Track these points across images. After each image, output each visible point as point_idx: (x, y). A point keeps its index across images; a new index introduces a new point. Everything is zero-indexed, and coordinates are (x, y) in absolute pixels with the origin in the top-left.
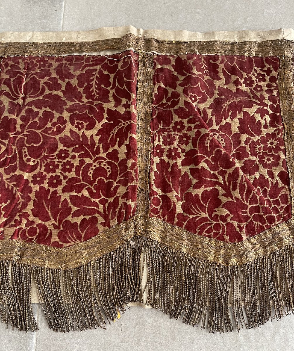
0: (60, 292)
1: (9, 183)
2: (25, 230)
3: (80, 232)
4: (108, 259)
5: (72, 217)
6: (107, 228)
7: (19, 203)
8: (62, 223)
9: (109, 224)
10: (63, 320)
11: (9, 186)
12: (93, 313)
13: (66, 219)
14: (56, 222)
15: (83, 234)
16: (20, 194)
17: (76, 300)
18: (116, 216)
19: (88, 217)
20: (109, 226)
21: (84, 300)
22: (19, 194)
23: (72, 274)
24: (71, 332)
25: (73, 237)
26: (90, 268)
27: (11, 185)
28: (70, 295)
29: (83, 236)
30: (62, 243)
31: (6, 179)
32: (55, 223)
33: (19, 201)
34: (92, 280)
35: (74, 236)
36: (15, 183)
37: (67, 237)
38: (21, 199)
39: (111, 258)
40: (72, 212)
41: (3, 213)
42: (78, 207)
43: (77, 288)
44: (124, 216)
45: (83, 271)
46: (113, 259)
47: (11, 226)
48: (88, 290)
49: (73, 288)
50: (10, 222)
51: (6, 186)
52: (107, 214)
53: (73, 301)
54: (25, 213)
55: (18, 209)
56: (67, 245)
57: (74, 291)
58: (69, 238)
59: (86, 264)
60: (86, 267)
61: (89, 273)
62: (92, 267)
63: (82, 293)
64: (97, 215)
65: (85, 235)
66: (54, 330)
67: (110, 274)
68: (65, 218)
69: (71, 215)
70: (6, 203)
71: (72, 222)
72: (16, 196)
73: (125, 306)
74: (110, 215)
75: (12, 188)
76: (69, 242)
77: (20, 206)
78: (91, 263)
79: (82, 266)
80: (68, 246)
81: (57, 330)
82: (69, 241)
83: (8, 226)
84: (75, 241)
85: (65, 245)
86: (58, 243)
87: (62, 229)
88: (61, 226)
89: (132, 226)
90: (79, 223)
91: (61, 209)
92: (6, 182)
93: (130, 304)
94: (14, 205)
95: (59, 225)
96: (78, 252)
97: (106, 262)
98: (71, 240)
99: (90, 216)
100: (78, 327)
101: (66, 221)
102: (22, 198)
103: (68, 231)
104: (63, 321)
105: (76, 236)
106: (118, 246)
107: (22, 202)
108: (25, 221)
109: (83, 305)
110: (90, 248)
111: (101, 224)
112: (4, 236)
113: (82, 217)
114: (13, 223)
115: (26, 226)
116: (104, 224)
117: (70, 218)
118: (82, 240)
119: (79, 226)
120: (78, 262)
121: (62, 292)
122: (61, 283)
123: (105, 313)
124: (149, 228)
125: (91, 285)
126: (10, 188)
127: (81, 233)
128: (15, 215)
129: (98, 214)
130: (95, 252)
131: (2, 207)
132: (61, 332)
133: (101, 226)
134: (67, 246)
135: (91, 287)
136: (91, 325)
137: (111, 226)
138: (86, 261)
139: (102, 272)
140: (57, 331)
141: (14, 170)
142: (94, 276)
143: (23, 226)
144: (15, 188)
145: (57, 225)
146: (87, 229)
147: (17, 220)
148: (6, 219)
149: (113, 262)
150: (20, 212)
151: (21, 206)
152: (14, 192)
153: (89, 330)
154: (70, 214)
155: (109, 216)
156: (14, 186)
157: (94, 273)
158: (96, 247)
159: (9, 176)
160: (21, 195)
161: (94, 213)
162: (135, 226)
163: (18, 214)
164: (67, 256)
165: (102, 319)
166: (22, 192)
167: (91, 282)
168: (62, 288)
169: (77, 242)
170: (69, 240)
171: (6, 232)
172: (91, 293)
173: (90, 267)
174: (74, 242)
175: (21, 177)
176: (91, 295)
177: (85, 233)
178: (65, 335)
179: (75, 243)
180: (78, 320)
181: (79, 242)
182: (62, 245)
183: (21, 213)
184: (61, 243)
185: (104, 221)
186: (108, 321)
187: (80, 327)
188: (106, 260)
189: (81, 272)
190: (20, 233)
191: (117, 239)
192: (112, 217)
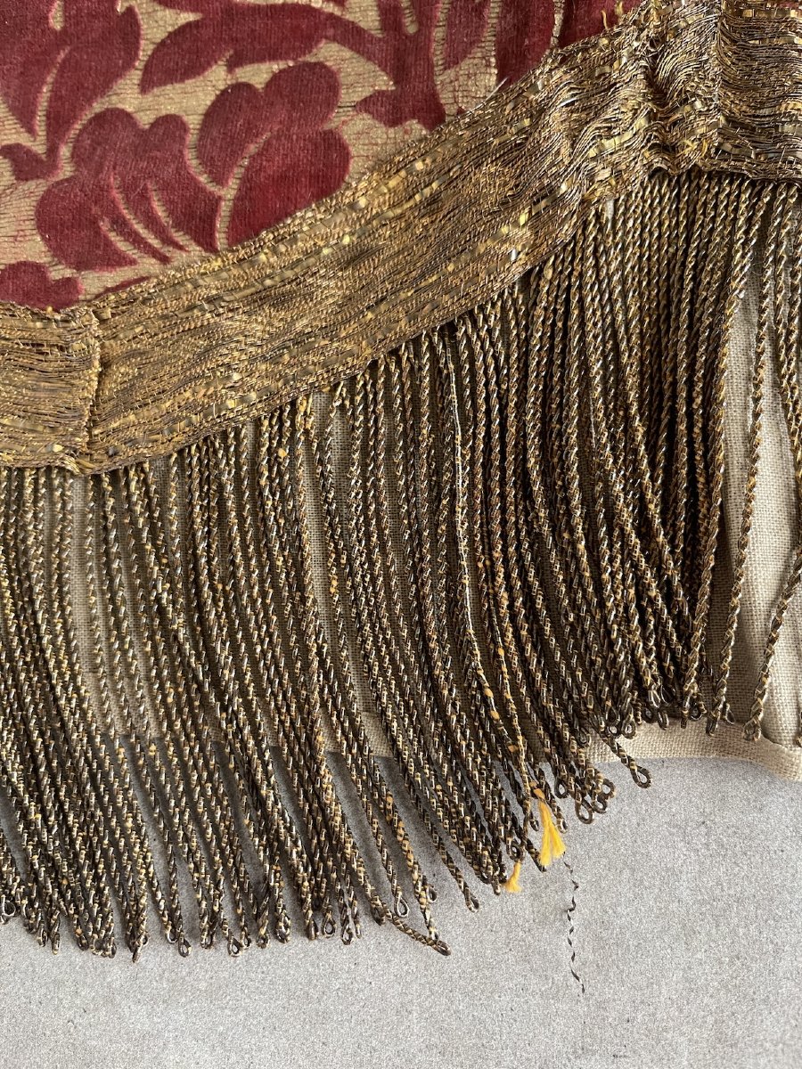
0: (68, 641)
3: (203, 179)
4: (436, 372)
5: (145, 87)
6: (416, 128)
8: (73, 133)
9: (433, 97)
10: (91, 856)
12: (323, 808)
13: (97, 107)
14: (31, 131)
15: (228, 192)
17: (190, 701)
18: (488, 36)
19: (258, 75)
20: (433, 114)
21: (247, 705)
23: (149, 507)
24: (156, 955)
25: (151, 221)
26: (293, 455)
28: (138, 665)
29: (225, 208)
30: (68, 273)
32: (24, 139)
34: (312, 548)
35: (160, 211)
37: (104, 225)
39: (459, 369)
40: (145, 50)
42: (183, 8)
43: (196, 609)
44: (558, 18)
45: (238, 480)
46: (473, 373)
48: (282, 623)
49: (162, 611)
52: (411, 29)
53: (168, 715)
56: (112, 277)
57: (169, 637)
58: (120, 225)
59: (257, 423)
60: (257, 445)
61: (285, 493)
62: (308, 443)
63: (235, 649)
64: (330, 53)
65: (237, 199)
66: (30, 929)
67: (453, 494)
68: (90, 101)
69: (135, 76)
71: (145, 120)
73: (599, 757)
74: (438, 33)
76: (121, 260)
78: (294, 412)
79: (225, 435)
80: (115, 290)
81: (50, 928)
82: (117, 252)
84: (168, 251)
85: (92, 282)
86: (38, 269)
87: (66, 170)
88: (65, 151)
89: (631, 92)
90: (194, 121)
91: (62, 38)
93: (643, 742)
95: (52, 151)
96: (192, 332)
97: (416, 402)
98: (137, 241)
99: (276, 67)
100: (214, 917)
101: (100, 119)
103: (114, 181)
104: (94, 866)
105: (171, 213)
106: (517, 272)
109: (244, 747)
110: (281, 301)
111: (365, 105)
113: (218, 77)
116: (389, 109)
117: (127, 96)
118: (221, 240)
119: (192, 138)
120: (191, 407)
121: (80, 639)
122: (73, 576)
123: (423, 814)
124: (784, 96)
125: (302, 588)
127: (211, 188)
129: (343, 41)
130: (330, 332)
132: (84, 947)
133: (363, 121)
134: (108, 290)
135: (303, 600)
136: (317, 907)
137: (450, 110)
138: (253, 396)
139: (392, 479)
140: (50, 938)
142: (324, 514)
145: (39, 147)
146: (253, 148)
149: (474, 396)
153: (296, 942)
154: (129, 65)
155: (429, 39)
157: (319, 485)
158: (331, 289)
161: (309, 41)
162: (658, 91)
164: (105, 364)
165: (399, 855)
167: (298, 565)
168: (77, 615)
169: (179, 258)
170: (122, 245)
172: (305, 650)
173: (293, 441)
174: (154, 253)
176: (307, 666)
177: (245, 180)
178: (117, 967)
179: (164, 260)
180: (211, 862)
181: (195, 250)
182: (69, 284)
184: (59, 272)
185: (384, 83)
186: (457, 877)
187: (226, 914)
188: (416, 390)
189: (221, 487)
191: (507, 206)
192: (449, 40)
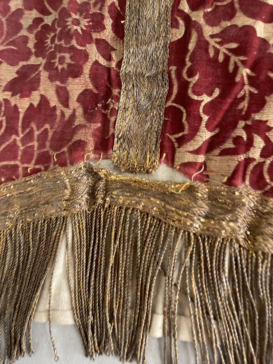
1: (218, 46)
2: (261, 165)
7: (243, 98)
11: (217, 52)
16: (247, 73)
22: (245, 72)
27: (223, 49)
31: (212, 36)
33: (242, 93)
36: (234, 45)
38: (247, 88)
41: (205, 118)
47: (225, 152)
50: (223, 142)
51: (212, 54)
54: (260, 121)
55: (241, 110)
70: (210, 95)
72: (238, 79)
75: (227, 58)
77: (244, 105)
83: (217, 151)
92: (212, 42)
94: (230, 100)
102: (251, 84)
107: (251, 93)
108: (259, 143)
112: (208, 176)
114: (229, 145)
115: (262, 156)
126: (221, 58)
128: (234, 126)
131: (203, 104)
141: (231, 15)
143: (256, 153)
144: (233, 59)
147: (240, 138)
148: (213, 134)
150: (246, 117)
151: (246, 105)
152: (231, 68)
156: (230, 54)
159: (217, 30)
160: (249, 77)
163: (242, 124)
166: (252, 69)
171: (212, 165)
175: (249, 31)
183: (249, 123)
190: (249, 173)
